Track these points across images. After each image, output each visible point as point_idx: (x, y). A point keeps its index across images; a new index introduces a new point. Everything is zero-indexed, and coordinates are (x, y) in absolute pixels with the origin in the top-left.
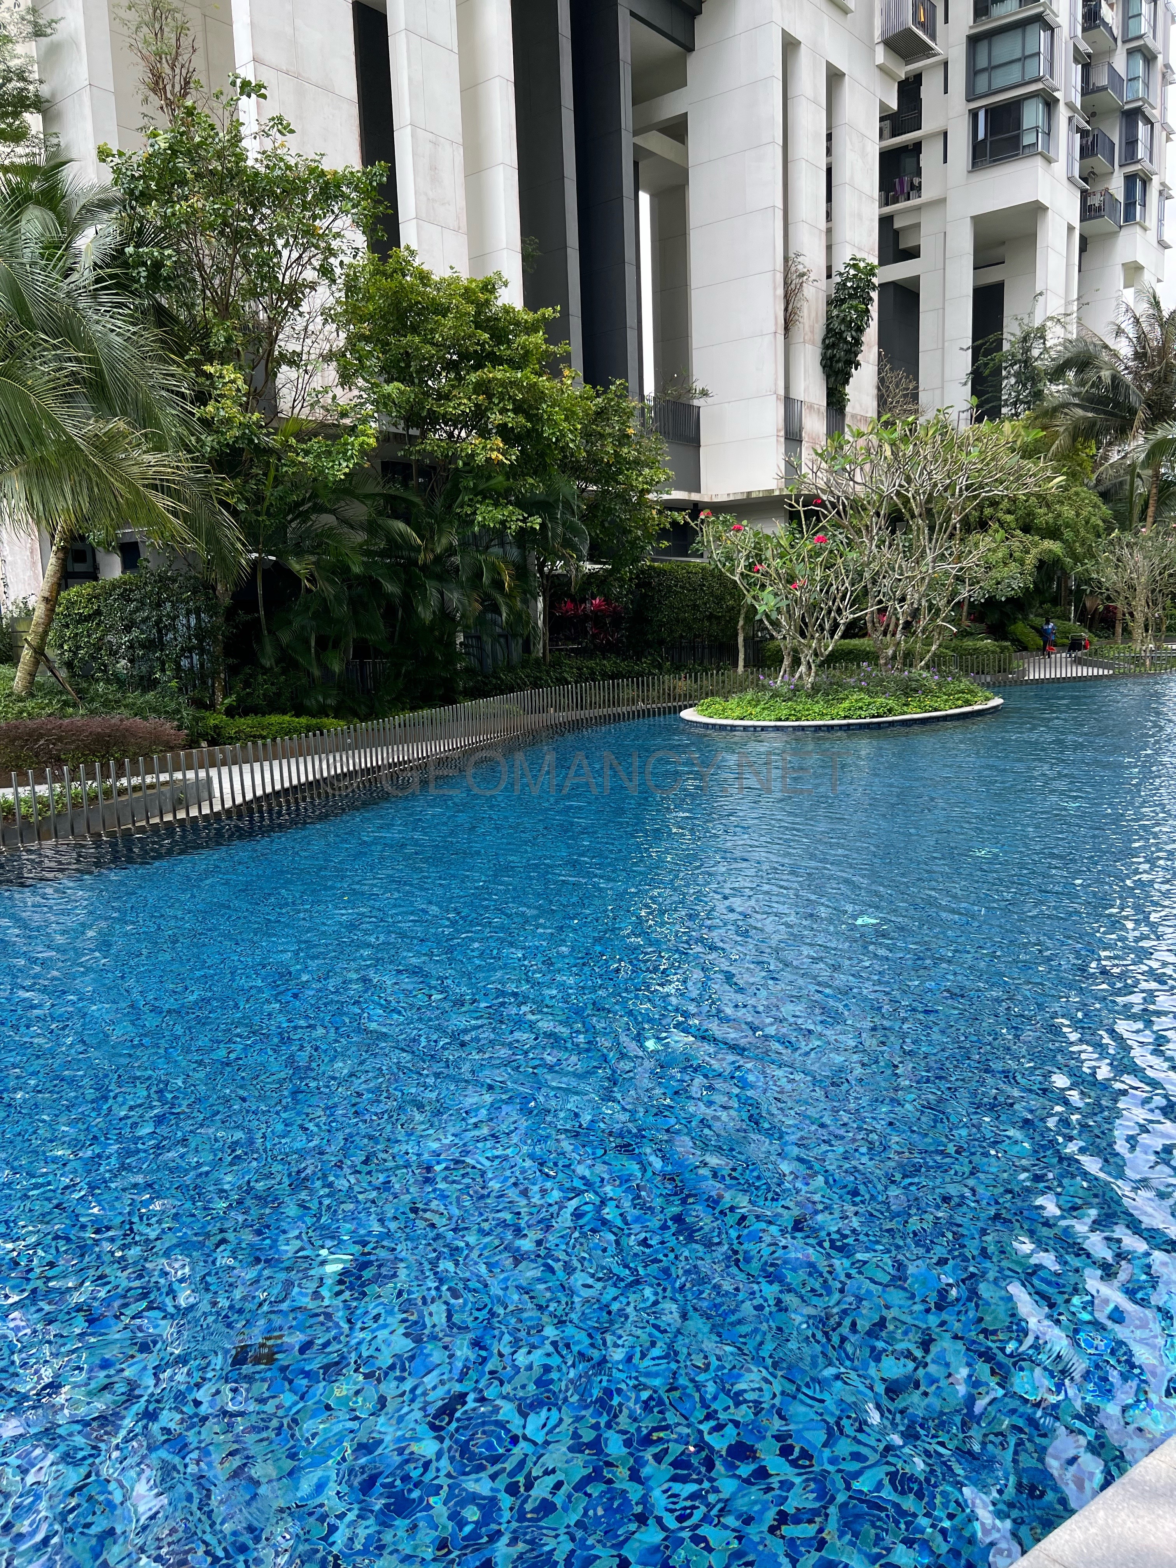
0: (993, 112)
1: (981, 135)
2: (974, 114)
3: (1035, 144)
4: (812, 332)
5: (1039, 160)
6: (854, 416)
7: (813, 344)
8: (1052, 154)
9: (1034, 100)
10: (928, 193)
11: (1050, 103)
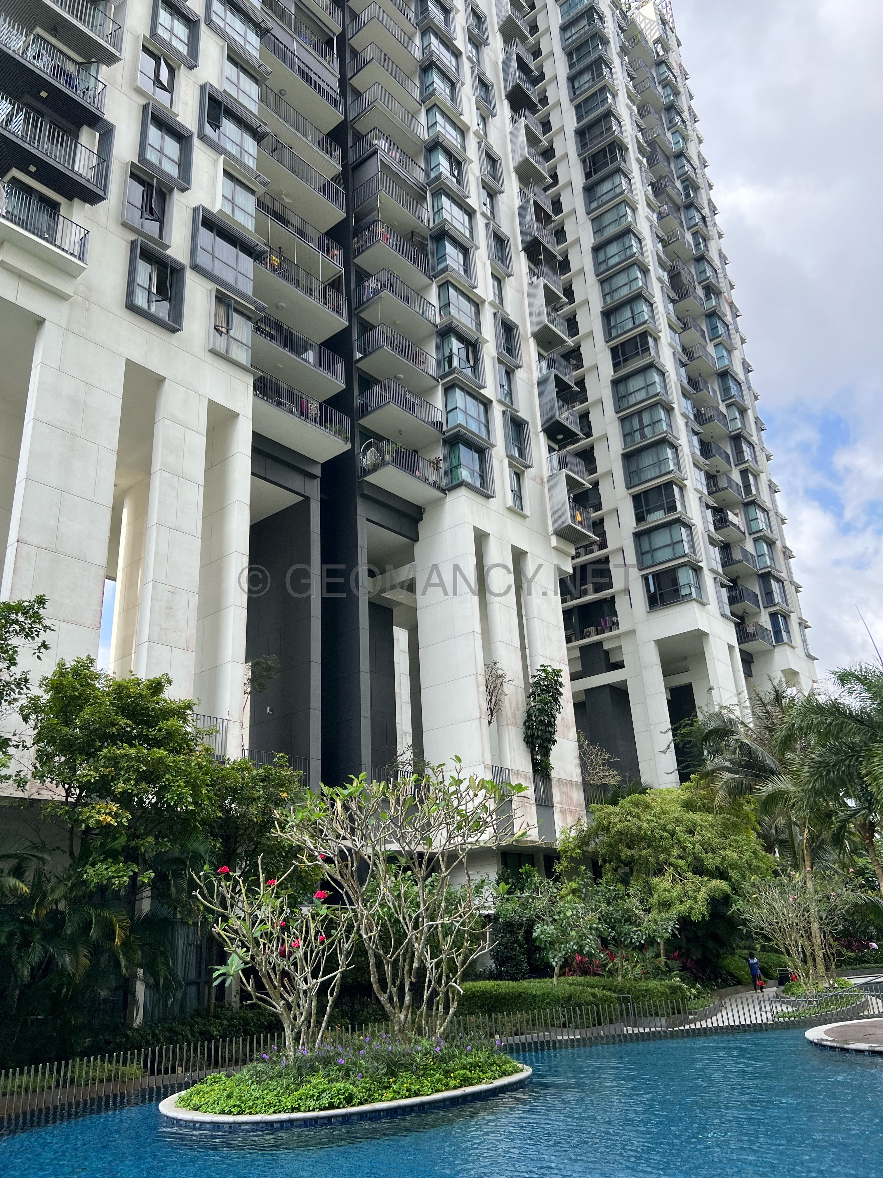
0: (657, 576)
1: (652, 590)
2: (645, 578)
3: (690, 594)
4: (515, 717)
5: (695, 604)
6: (559, 780)
7: (516, 726)
8: (704, 600)
9: (684, 568)
10: (624, 627)
11: (697, 570)
